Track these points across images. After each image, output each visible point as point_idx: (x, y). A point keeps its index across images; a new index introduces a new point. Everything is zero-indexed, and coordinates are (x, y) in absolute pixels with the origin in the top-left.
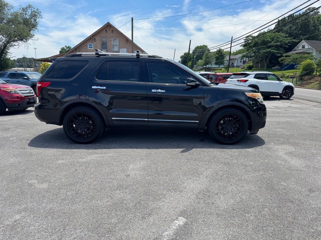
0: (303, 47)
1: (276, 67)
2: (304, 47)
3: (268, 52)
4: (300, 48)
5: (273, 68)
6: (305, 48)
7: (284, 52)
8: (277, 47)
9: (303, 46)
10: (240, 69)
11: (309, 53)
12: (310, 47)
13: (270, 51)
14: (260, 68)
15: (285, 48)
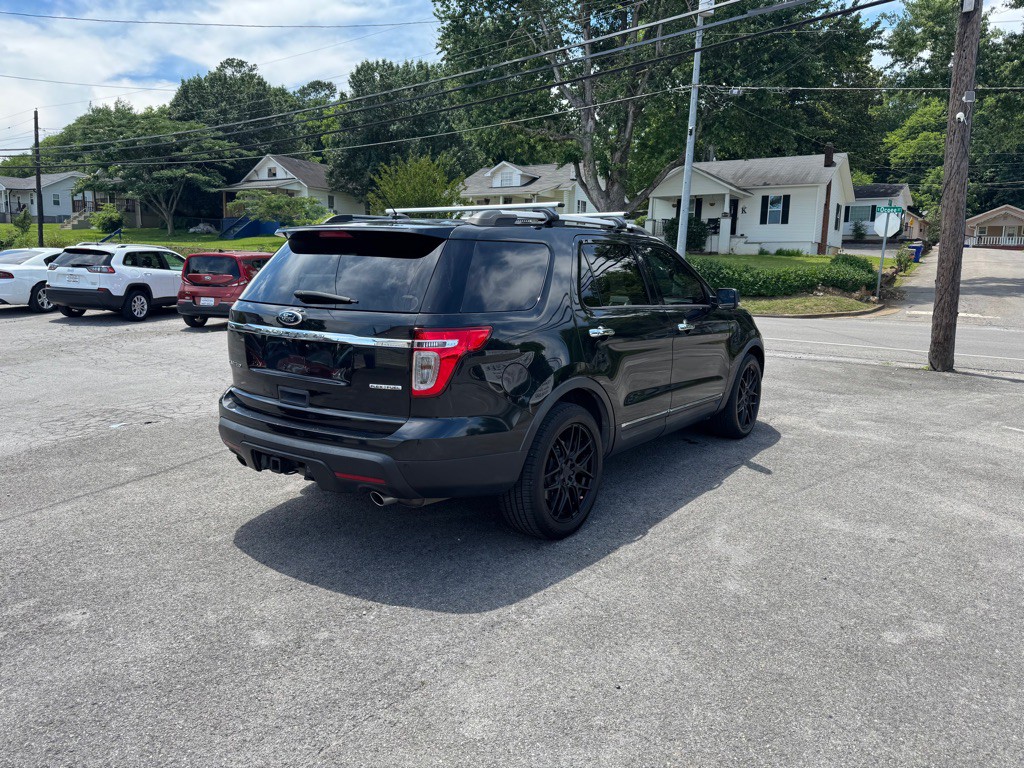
0: (272, 174)
1: (202, 227)
2: (275, 175)
3: (176, 178)
4: (264, 175)
5: (192, 230)
6: (278, 177)
7: (224, 181)
8: (203, 167)
9: (270, 170)
10: (69, 227)
11: (291, 194)
12: (291, 175)
13: (183, 176)
14: (142, 227)
15: (223, 171)
